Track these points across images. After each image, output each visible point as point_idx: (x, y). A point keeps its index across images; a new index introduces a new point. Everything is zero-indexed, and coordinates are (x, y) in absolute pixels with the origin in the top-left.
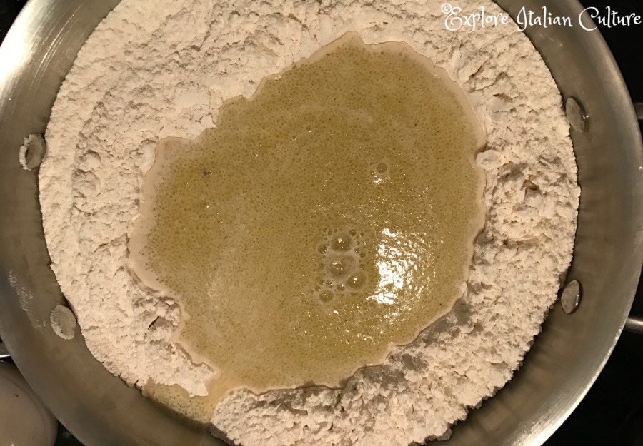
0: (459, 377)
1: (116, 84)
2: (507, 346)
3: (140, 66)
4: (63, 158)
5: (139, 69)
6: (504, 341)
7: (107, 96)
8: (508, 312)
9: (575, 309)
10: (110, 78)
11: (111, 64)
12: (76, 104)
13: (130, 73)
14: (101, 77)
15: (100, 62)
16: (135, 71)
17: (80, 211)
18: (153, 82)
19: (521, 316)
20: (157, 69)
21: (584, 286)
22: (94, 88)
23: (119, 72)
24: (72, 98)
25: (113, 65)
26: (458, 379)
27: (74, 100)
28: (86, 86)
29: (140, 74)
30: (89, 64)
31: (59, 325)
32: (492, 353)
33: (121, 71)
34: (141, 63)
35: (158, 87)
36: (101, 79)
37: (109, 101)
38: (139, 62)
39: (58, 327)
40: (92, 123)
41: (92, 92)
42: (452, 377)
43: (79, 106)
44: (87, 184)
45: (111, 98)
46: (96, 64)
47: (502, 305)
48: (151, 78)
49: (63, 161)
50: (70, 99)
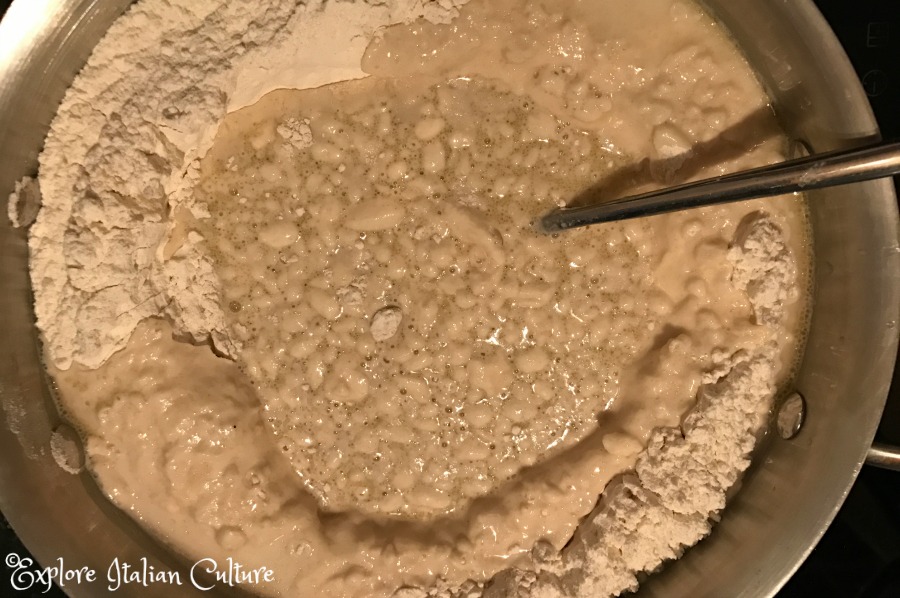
0: (627, 533)
1: (143, 87)
2: (703, 490)
3: (185, 60)
4: (59, 209)
5: (182, 65)
6: (701, 482)
7: (127, 106)
8: (710, 440)
9: (796, 434)
10: (136, 80)
11: (139, 61)
12: (82, 123)
13: (167, 70)
14: (121, 80)
15: (123, 59)
16: (175, 67)
17: (76, 289)
18: (204, 83)
19: (728, 446)
20: (210, 65)
21: (808, 401)
22: (110, 96)
23: (150, 71)
24: (76, 113)
25: (142, 62)
26: (626, 536)
27: (79, 117)
28: (98, 93)
29: (184, 72)
30: (106, 62)
31: (63, 453)
32: (680, 499)
33: (154, 70)
34: (186, 56)
35: (210, 90)
36: (121, 83)
37: (129, 113)
38: (183, 54)
39: (61, 457)
40: (99, 150)
41: (107, 102)
42: (618, 534)
43: (86, 125)
44: (80, 247)
45: (134, 108)
46: (116, 61)
47: (703, 431)
48: (201, 77)
49: (57, 214)
50: (73, 116)
